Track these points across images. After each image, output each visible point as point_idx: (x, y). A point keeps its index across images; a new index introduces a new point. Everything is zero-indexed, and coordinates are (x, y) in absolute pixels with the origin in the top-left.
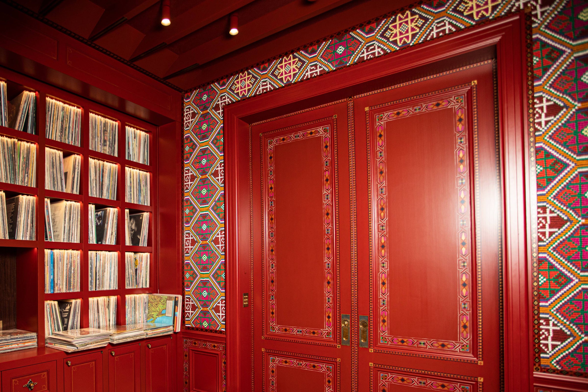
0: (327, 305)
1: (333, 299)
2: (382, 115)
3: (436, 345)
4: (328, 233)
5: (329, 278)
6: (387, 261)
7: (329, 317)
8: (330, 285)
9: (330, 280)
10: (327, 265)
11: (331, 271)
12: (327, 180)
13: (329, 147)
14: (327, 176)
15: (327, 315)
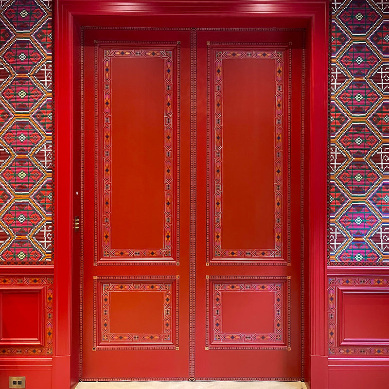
0: (166, 225)
1: (173, 220)
2: (221, 52)
3: (259, 254)
4: (168, 155)
5: (168, 199)
6: (221, 184)
7: (168, 237)
8: (169, 206)
9: (169, 202)
10: (167, 187)
11: (171, 192)
12: (169, 104)
13: (171, 72)
14: (169, 100)
15: (166, 235)
